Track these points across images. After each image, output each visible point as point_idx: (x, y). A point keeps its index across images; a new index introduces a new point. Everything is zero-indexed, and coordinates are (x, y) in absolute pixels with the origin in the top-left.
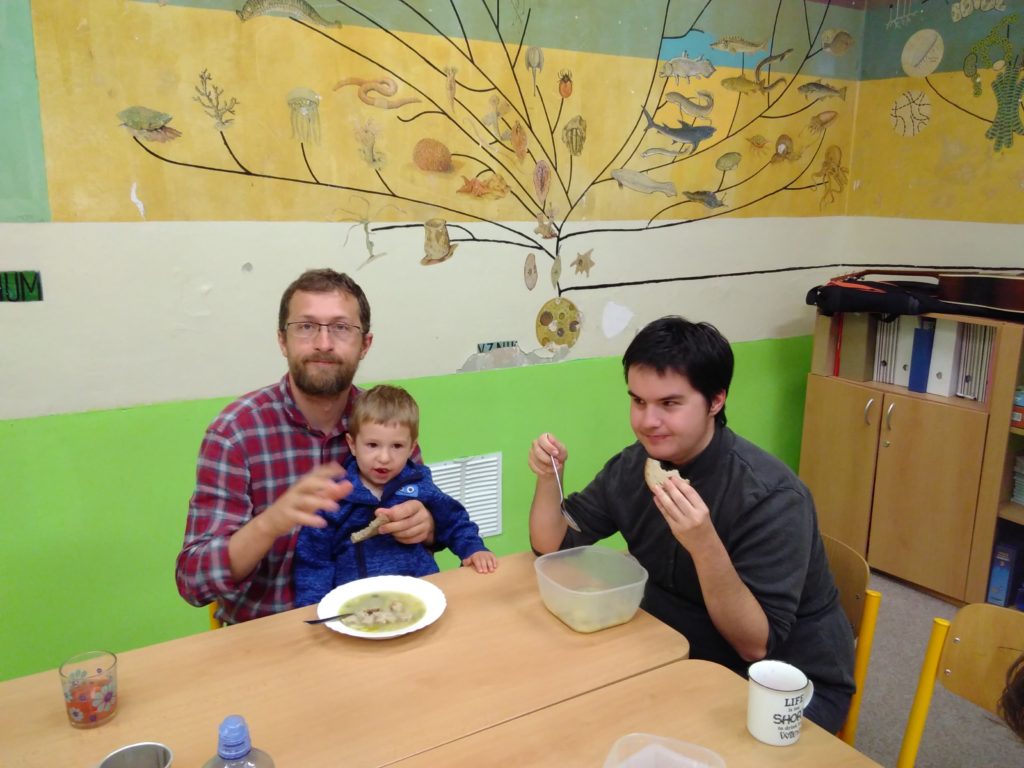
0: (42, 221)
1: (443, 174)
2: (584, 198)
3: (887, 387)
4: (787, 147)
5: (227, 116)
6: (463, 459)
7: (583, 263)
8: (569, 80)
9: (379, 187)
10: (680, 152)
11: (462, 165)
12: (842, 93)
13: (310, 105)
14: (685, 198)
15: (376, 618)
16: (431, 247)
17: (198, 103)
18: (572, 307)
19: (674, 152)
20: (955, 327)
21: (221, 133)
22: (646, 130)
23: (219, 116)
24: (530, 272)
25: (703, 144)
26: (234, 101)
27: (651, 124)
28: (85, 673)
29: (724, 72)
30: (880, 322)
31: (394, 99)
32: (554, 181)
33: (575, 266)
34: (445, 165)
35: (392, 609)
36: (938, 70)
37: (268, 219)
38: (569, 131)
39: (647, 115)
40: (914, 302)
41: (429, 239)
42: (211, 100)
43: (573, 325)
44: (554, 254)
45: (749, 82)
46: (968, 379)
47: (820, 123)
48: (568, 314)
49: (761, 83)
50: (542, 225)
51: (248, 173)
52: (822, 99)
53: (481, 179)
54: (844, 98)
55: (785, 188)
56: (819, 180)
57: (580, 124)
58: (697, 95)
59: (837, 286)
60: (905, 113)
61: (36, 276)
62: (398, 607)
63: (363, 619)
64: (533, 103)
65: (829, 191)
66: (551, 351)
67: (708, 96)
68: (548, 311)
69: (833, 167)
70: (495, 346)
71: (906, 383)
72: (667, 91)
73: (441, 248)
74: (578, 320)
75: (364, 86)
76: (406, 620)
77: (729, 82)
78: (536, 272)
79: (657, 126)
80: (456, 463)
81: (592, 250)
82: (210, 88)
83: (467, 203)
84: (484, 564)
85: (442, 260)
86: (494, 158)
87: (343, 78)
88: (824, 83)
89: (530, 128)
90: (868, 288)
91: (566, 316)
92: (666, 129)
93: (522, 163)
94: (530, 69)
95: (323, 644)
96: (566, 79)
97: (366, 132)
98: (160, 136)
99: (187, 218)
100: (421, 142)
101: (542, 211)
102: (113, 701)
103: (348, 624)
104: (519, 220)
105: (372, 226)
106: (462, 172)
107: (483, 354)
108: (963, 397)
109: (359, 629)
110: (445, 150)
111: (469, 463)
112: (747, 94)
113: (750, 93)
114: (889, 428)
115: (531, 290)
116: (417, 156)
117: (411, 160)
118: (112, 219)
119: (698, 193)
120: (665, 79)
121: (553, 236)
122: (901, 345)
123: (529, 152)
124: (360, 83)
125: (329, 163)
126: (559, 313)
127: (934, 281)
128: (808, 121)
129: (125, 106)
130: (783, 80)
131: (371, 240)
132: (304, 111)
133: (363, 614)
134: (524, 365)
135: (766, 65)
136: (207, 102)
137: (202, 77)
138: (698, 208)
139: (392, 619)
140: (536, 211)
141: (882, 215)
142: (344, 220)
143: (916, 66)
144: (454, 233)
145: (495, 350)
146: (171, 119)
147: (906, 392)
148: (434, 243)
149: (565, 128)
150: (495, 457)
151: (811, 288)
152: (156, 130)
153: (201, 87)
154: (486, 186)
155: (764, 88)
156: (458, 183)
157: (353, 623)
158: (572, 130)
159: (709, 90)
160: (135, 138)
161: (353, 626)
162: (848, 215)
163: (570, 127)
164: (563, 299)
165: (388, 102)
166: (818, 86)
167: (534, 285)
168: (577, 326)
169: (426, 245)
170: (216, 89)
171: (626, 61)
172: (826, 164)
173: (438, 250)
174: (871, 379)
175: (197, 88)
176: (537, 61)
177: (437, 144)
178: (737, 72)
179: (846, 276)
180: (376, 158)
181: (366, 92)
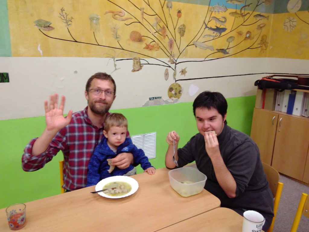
0: (9, 56)
1: (139, 42)
2: (184, 51)
3: (280, 113)
4: (250, 35)
5: (70, 23)
6: (144, 134)
7: (183, 72)
8: (180, 12)
9: (119, 47)
10: (215, 36)
11: (145, 40)
12: (267, 18)
13: (96, 19)
14: (216, 51)
15: (115, 191)
16: (135, 66)
17: (60, 18)
18: (179, 86)
19: (213, 36)
20: (303, 94)
21: (68, 28)
22: (205, 29)
23: (67, 23)
24: (166, 75)
25: (223, 34)
26: (72, 18)
27: (206, 27)
28: (15, 211)
29: (230, 10)
30: (278, 92)
31: (124, 18)
32: (175, 45)
33: (181, 73)
34: (139, 39)
35: (120, 188)
36: (299, 10)
37: (83, 56)
38: (180, 28)
39: (205, 24)
40: (290, 85)
41: (134, 64)
42: (64, 17)
43: (180, 91)
44: (174, 69)
45: (238, 14)
46: (306, 110)
47: (260, 27)
48: (178, 88)
49: (242, 14)
50: (171, 60)
51: (76, 41)
52: (261, 19)
53: (152, 44)
54: (268, 19)
55: (248, 48)
56: (259, 46)
57: (184, 27)
58: (221, 18)
59: (265, 80)
60: (288, 24)
61: (7, 74)
62: (122, 187)
63: (110, 191)
64: (169, 19)
65: (262, 49)
66: (172, 100)
67: (225, 18)
68: (172, 87)
69: (264, 42)
70: (155, 98)
71: (286, 111)
72: (212, 16)
73: (138, 67)
74: (181, 90)
75: (114, 13)
76: (125, 192)
77: (232, 14)
78: (168, 75)
79: (208, 28)
80: (142, 135)
81: (186, 68)
82: (64, 14)
83: (146, 52)
84: (151, 172)
85: (138, 70)
86: (156, 37)
87: (107, 10)
88: (262, 14)
89: (167, 27)
90: (275, 81)
91: (178, 89)
92: (211, 29)
93: (165, 39)
94: (168, 8)
95: (97, 200)
96: (179, 12)
97: (115, 28)
98: (48, 29)
99: (56, 56)
100: (132, 32)
101: (171, 55)
102: (24, 220)
103: (105, 193)
104: (163, 58)
105: (116, 59)
106: (145, 42)
107: (151, 101)
108: (304, 116)
109: (109, 195)
110: (140, 35)
111: (146, 135)
112: (237, 17)
113: (238, 17)
114: (280, 126)
115: (166, 80)
116: (131, 36)
117: (129, 38)
118: (32, 56)
119: (221, 49)
120: (211, 12)
121: (174, 63)
122: (285, 99)
123: (167, 36)
124: (113, 12)
125: (102, 39)
126: (175, 88)
127: (296, 79)
128: (256, 27)
129: (36, 19)
130: (249, 13)
131: (116, 64)
132: (95, 21)
133: (111, 190)
134: (164, 104)
135: (244, 8)
136: (63, 18)
137: (61, 10)
138: (220, 54)
139: (120, 191)
140: (169, 55)
141: (279, 57)
142: (107, 57)
143: (292, 9)
144: (142, 62)
145: (155, 100)
146: (51, 23)
147: (286, 114)
148: (136, 65)
149: (179, 28)
150: (154, 134)
151: (256, 80)
152: (46, 27)
153: (61, 13)
154: (153, 46)
155: (243, 16)
156: (144, 45)
157: (107, 193)
158: (181, 28)
159: (225, 16)
160: (39, 29)
161: (107, 194)
162: (268, 57)
163: (180, 27)
164: (177, 84)
165: (122, 19)
166: (260, 15)
167: (168, 79)
168: (181, 92)
169: (133, 66)
170: (66, 14)
171: (199, 6)
172: (261, 41)
173: (137, 67)
174: (274, 110)
175: (60, 14)
176: (170, 6)
177: (137, 33)
178: (234, 11)
179: (267, 77)
180: (118, 37)
181: (115, 15)
